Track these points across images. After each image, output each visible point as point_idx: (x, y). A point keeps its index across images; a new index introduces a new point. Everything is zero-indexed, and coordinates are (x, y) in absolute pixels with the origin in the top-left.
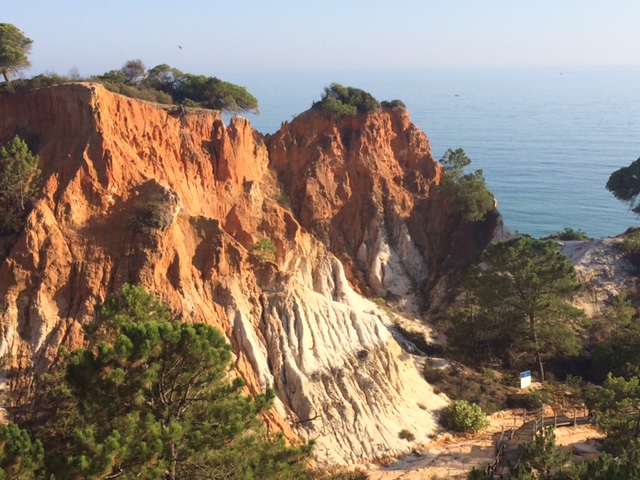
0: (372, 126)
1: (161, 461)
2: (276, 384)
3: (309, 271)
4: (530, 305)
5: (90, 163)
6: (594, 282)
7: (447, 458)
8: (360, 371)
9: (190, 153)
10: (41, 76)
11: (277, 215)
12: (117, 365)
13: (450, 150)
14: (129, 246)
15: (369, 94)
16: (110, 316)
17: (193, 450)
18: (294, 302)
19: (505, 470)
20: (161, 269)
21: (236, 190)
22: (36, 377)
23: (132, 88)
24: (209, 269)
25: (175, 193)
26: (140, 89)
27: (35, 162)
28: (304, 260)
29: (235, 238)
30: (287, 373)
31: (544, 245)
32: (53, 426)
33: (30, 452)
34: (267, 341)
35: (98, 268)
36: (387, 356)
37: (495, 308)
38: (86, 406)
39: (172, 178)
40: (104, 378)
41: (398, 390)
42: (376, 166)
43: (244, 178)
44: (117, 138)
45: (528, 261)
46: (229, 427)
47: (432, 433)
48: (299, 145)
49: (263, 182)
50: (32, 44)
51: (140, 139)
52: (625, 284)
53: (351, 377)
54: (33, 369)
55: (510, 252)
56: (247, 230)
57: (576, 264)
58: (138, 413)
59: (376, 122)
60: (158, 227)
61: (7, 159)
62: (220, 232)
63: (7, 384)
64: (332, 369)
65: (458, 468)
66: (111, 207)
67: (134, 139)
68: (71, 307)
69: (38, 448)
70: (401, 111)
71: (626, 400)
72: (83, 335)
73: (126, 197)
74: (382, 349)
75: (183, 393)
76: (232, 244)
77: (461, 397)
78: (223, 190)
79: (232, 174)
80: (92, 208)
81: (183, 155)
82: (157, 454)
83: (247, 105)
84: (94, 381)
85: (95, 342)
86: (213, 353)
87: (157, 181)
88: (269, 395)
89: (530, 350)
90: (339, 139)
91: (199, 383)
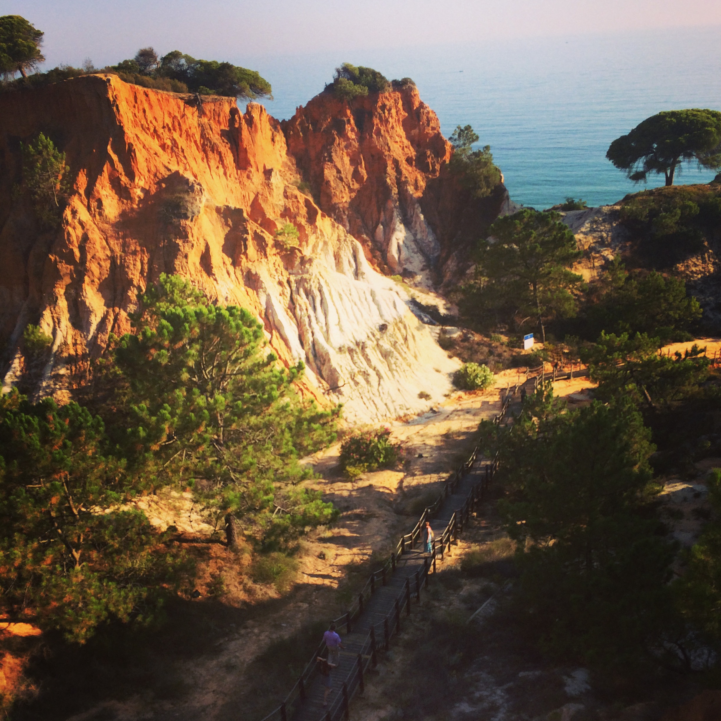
0: (384, 107)
1: (209, 429)
2: (307, 359)
3: (331, 254)
4: (533, 275)
5: (115, 157)
6: (591, 249)
7: (460, 413)
8: (381, 343)
9: (210, 142)
10: (57, 69)
11: (298, 202)
12: (160, 347)
13: (459, 128)
14: (162, 237)
15: (379, 74)
16: (153, 304)
17: (236, 418)
18: (319, 283)
19: (510, 420)
20: (194, 258)
21: (258, 178)
22: (93, 363)
23: (146, 78)
24: (239, 257)
25: (199, 184)
26: (155, 79)
27: (62, 159)
28: (325, 243)
29: (261, 225)
30: (316, 347)
31: (547, 217)
32: (114, 404)
33: (92, 426)
34: (296, 320)
35: (135, 260)
36: (405, 327)
37: (502, 279)
38: (138, 384)
39: (195, 170)
40: (150, 359)
41: (416, 357)
42: (389, 148)
43: (265, 167)
44: (138, 131)
45: (532, 233)
46: (266, 396)
47: (447, 393)
48: (314, 130)
49: (283, 170)
50: (44, 37)
51: (161, 131)
52: (620, 249)
53: (374, 348)
54: (89, 355)
55: (515, 225)
56: (271, 218)
57: (576, 233)
58: (184, 389)
59: (387, 103)
60: (187, 218)
61: (36, 157)
62: (245, 221)
63: (67, 369)
64: (356, 342)
65: (471, 420)
66: (140, 201)
67: (155, 131)
68: (115, 298)
69: (99, 422)
70: (411, 89)
71: (616, 355)
72: (129, 323)
73: (153, 190)
74: (401, 322)
75: (223, 369)
76: (258, 231)
77: (471, 360)
78: (245, 178)
79: (252, 162)
80: (123, 203)
81: (203, 145)
82: (204, 423)
83: (262, 90)
84: (142, 362)
85: (141, 328)
86: (247, 332)
87: (181, 172)
88: (300, 367)
89: (533, 315)
90: (352, 121)
91: (237, 359)
